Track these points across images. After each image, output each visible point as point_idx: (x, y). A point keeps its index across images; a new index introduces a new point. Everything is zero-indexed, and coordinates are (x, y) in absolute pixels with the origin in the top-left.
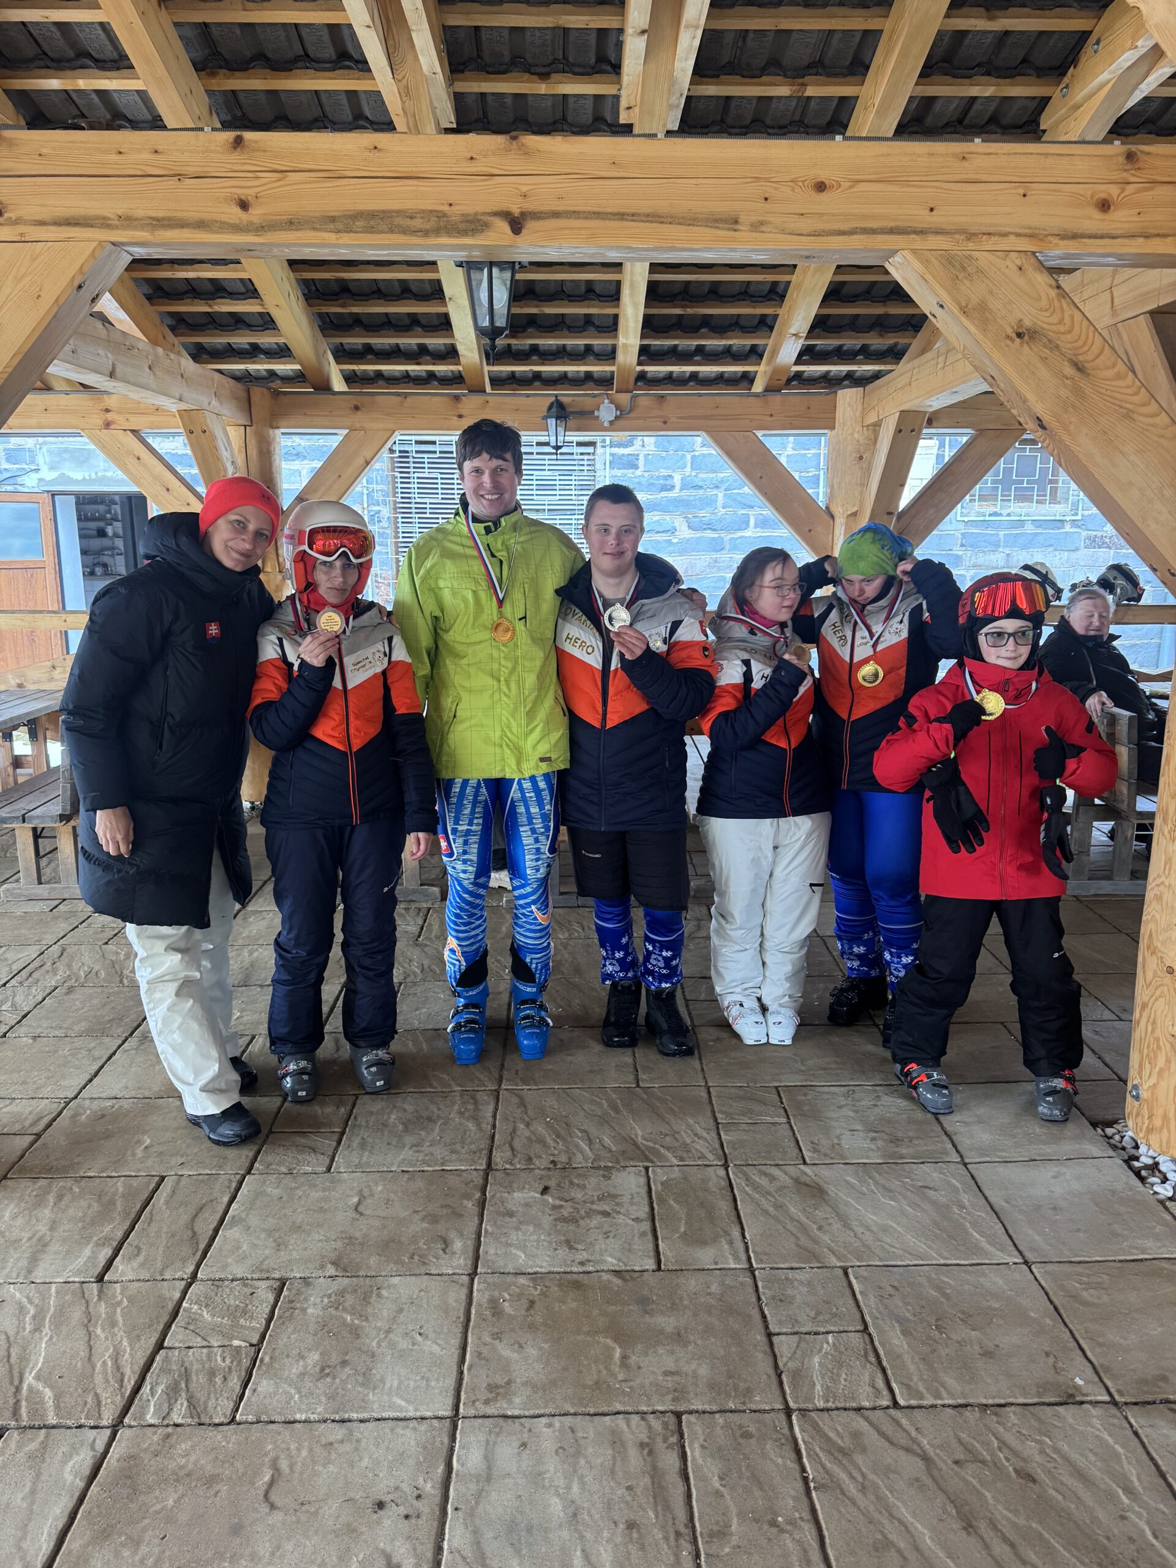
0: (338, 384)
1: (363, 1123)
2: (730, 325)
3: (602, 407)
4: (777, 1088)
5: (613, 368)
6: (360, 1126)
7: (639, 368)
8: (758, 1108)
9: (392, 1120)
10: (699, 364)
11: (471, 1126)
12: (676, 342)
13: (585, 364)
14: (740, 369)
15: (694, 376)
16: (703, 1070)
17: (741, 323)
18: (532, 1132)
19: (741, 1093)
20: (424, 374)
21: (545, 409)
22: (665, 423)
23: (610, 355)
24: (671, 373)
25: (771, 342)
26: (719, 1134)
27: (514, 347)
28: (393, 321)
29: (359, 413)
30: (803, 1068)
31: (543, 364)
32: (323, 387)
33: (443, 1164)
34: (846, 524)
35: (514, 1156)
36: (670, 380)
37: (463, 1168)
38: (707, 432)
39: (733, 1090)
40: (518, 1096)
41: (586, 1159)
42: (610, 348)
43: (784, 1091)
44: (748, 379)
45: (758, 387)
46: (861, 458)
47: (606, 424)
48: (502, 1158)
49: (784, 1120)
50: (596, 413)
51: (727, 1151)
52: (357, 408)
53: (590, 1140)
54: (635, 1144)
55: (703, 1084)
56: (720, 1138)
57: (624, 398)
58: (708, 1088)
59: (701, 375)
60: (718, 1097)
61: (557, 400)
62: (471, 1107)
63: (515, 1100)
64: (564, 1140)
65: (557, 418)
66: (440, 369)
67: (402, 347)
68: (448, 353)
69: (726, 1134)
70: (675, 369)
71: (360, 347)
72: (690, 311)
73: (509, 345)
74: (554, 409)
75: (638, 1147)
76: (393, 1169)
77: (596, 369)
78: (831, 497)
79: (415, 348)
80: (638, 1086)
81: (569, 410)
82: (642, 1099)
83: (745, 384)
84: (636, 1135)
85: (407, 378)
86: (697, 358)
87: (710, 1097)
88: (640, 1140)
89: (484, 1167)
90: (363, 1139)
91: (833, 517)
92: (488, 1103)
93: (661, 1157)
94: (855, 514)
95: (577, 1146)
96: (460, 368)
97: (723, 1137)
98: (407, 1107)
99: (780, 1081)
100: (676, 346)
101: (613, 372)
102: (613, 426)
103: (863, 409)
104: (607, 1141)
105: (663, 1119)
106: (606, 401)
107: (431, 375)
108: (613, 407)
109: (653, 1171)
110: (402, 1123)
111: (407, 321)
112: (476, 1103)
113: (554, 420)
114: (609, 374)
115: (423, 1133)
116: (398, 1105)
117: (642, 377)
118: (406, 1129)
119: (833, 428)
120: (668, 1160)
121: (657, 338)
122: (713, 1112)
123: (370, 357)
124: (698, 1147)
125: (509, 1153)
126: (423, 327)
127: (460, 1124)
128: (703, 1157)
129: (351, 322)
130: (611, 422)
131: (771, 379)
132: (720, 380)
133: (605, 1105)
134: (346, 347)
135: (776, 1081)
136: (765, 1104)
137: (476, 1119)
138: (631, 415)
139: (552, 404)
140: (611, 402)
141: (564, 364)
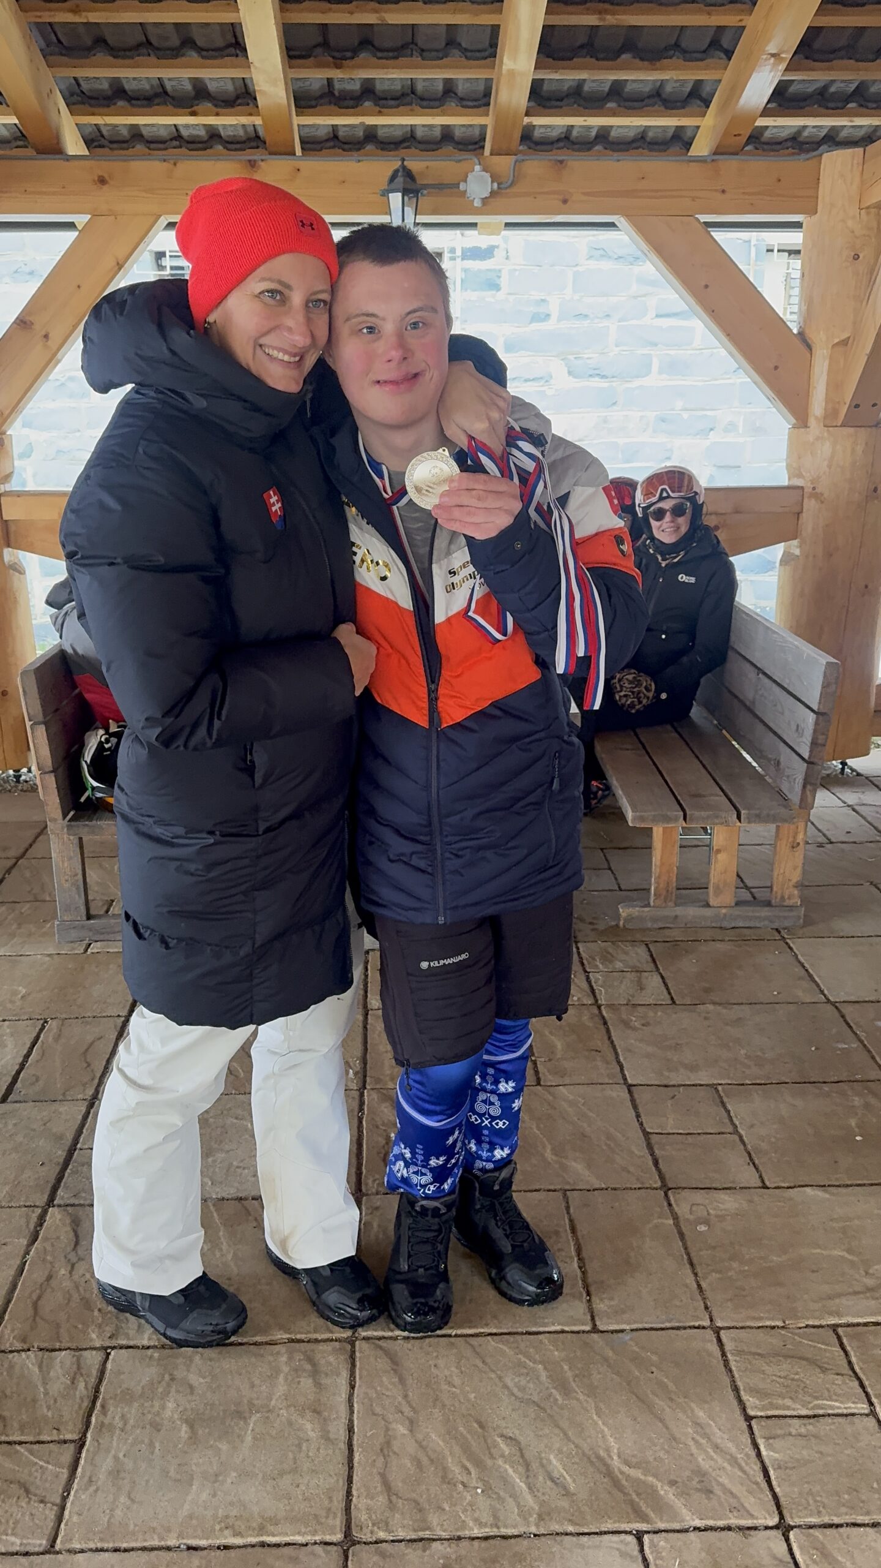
0: (74, 145)
1: (118, 1422)
2: (666, 49)
3: (470, 177)
4: (834, 1328)
5: (487, 121)
6: (111, 1428)
7: (527, 120)
8: (814, 1378)
9: (168, 1413)
10: (614, 114)
11: (309, 1428)
12: (583, 75)
13: (444, 114)
14: (669, 122)
15: (603, 137)
16: (699, 1286)
17: (683, 45)
18: (419, 1443)
19: (773, 1341)
20: (202, 133)
21: (387, 179)
22: (565, 201)
23: (482, 99)
24: (571, 128)
25: (727, 76)
26: (756, 1446)
27: (337, 86)
28: (154, 41)
29: (105, 188)
30: (870, 1282)
31: (380, 113)
32: (53, 149)
33: (262, 1530)
34: (831, 358)
35: (392, 1506)
36: (567, 140)
37: (299, 1539)
38: (628, 216)
39: (761, 1335)
40: (387, 1353)
41: (524, 1515)
42: (481, 87)
43: (851, 1337)
44: (681, 140)
45: (701, 147)
46: (856, 257)
47: (477, 203)
48: (369, 1509)
49: (864, 1408)
50: (462, 187)
51: (777, 1490)
52: (102, 181)
53: (527, 1466)
54: (609, 1473)
55: (707, 1323)
56: (759, 1454)
57: (505, 163)
58: (717, 1331)
59: (613, 134)
60: (739, 1352)
61: (404, 167)
62: (307, 1383)
63: (383, 1363)
64: (479, 1464)
65: (405, 192)
66: (229, 122)
67: (168, 86)
68: (238, 97)
69: (770, 1447)
70: (577, 121)
71: (105, 86)
72: (610, 20)
73: (330, 81)
74: (400, 180)
75: (616, 1483)
76: (171, 1542)
77: (459, 120)
78: (808, 315)
79: (189, 87)
80: (595, 1330)
81: (420, 181)
82: (606, 1360)
83: (676, 148)
84: (608, 1450)
85: (177, 139)
86: (611, 105)
87: (724, 1354)
88: (616, 1463)
89: (338, 1537)
90: (116, 1458)
91: (809, 347)
92: (338, 1374)
93: (661, 1506)
94: (844, 343)
95: (505, 1480)
96: (258, 121)
97: (764, 1452)
98: (194, 1379)
99: (839, 1314)
100: (581, 83)
101: (483, 128)
102: (488, 205)
103: (863, 182)
104: (556, 1465)
105: (650, 1408)
106: (477, 168)
107: (214, 136)
108: (487, 176)
109: (653, 1545)
110: (187, 1421)
111: (175, 41)
112: (315, 1373)
113: (400, 195)
114: (477, 132)
115: (224, 1447)
116: (179, 1374)
117: (527, 136)
118: (193, 1439)
119: (812, 211)
120: (675, 1516)
121: (556, 69)
122: (736, 1389)
123: (121, 103)
124: (724, 1480)
125: (382, 1499)
126: (200, 50)
127: (290, 1423)
128: (738, 1508)
129: (89, 43)
130: (484, 201)
131: (726, 134)
132: (642, 142)
133: (544, 1375)
134: (85, 86)
135: (831, 1314)
136: (824, 1370)
137: (317, 1410)
138: (514, 190)
139: (396, 172)
140: (485, 170)
141: (412, 113)
